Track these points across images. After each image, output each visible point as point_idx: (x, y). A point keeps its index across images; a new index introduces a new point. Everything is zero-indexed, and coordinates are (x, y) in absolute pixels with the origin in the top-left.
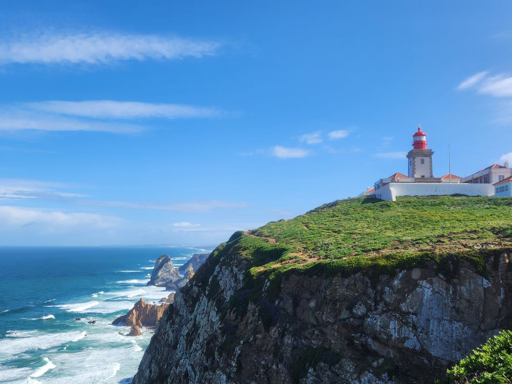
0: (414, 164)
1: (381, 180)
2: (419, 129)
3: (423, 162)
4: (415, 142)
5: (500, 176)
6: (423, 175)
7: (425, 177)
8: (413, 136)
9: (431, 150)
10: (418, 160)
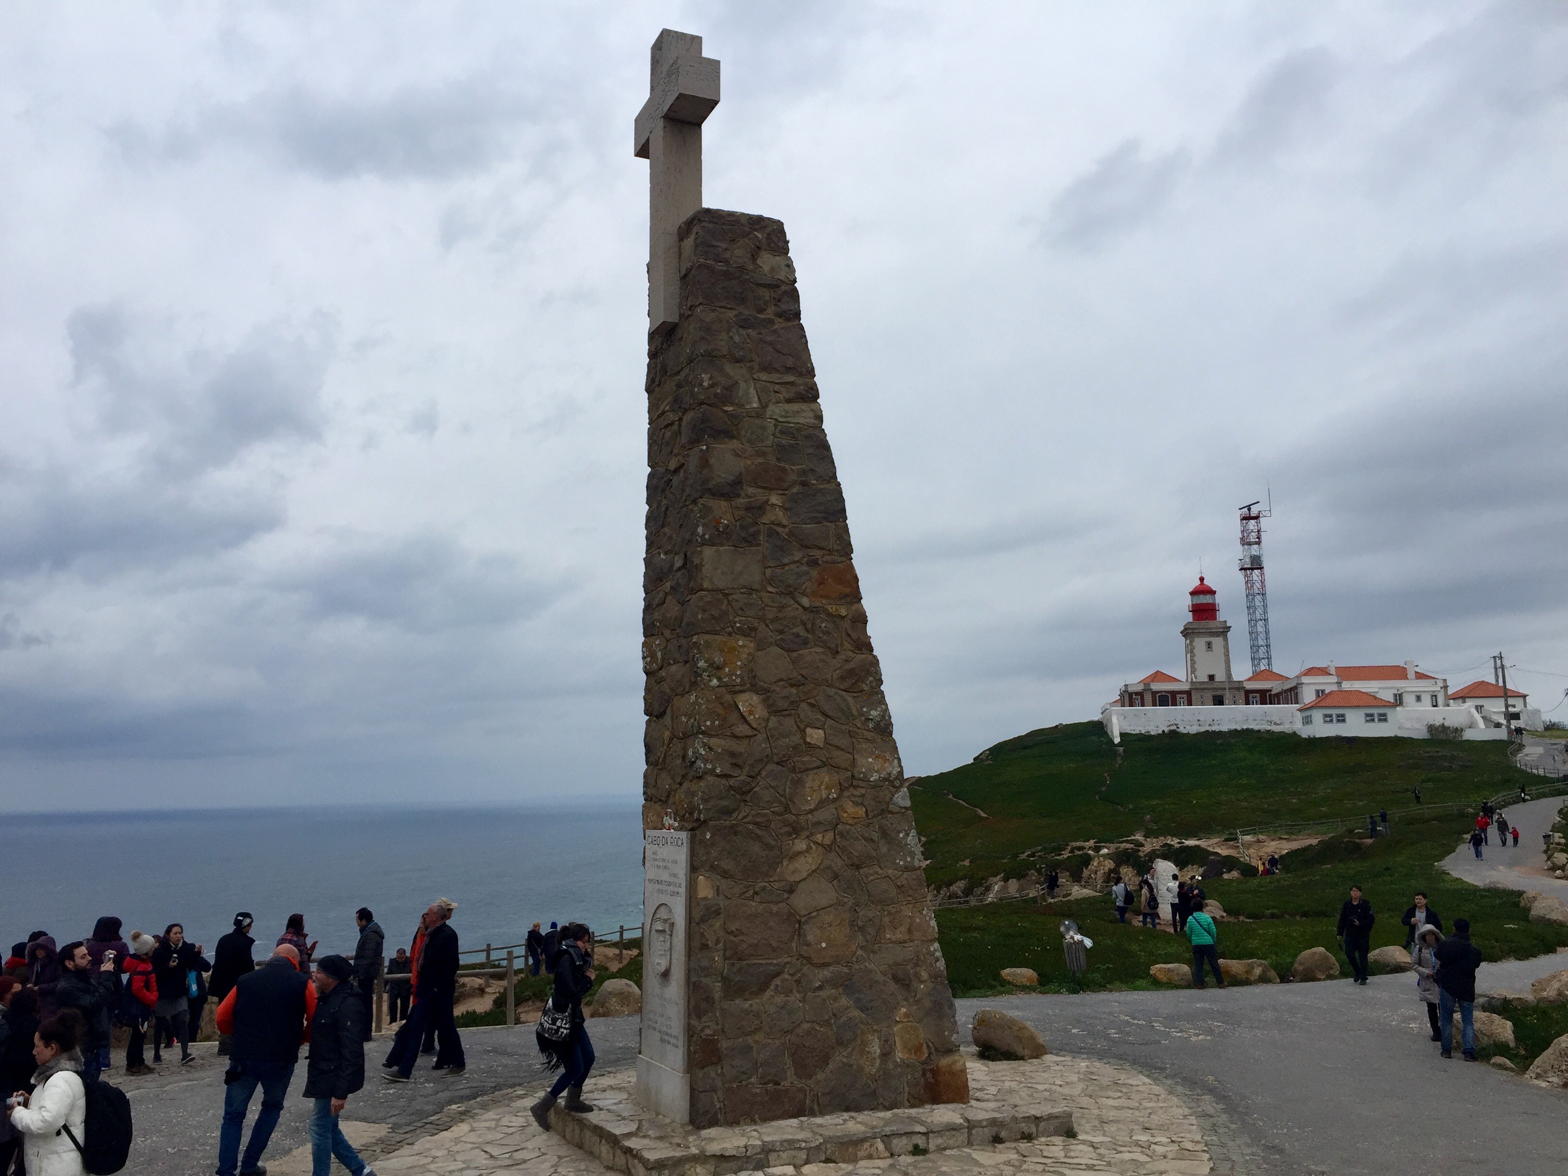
0: (1192, 652)
1: (1126, 686)
2: (1202, 579)
3: (1209, 645)
4: (1193, 605)
5: (1317, 691)
6: (1212, 673)
7: (1217, 679)
8: (1192, 593)
9: (1226, 622)
10: (1200, 643)
